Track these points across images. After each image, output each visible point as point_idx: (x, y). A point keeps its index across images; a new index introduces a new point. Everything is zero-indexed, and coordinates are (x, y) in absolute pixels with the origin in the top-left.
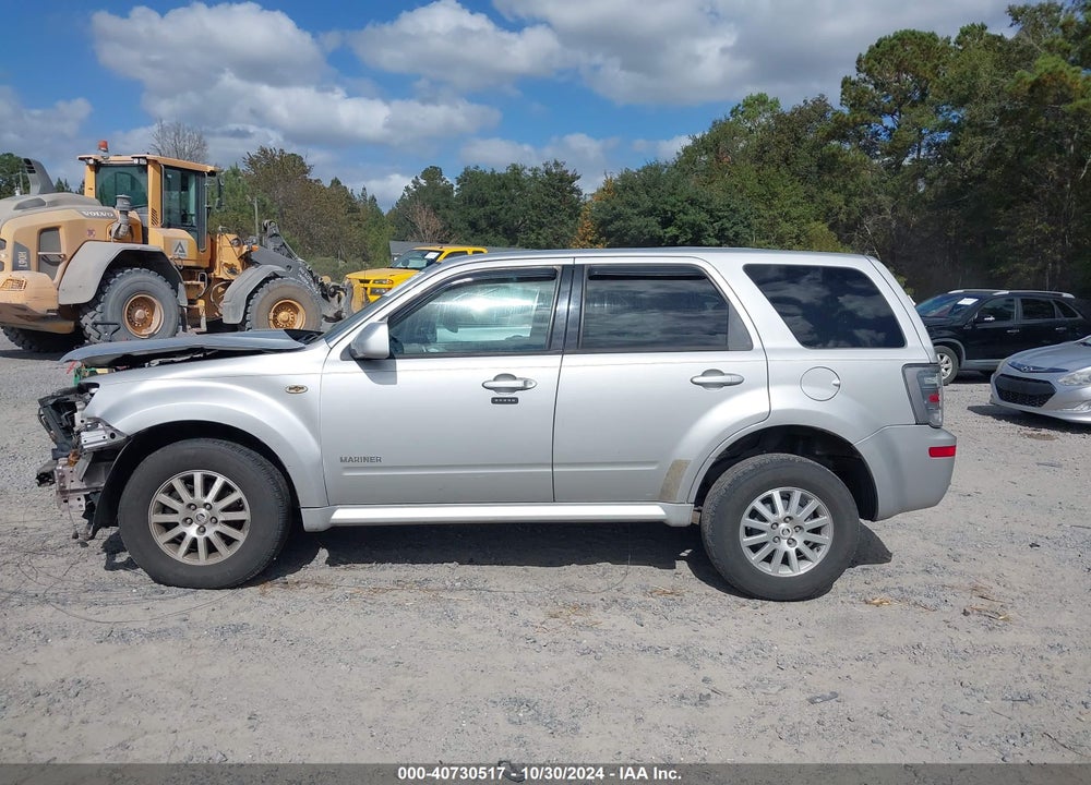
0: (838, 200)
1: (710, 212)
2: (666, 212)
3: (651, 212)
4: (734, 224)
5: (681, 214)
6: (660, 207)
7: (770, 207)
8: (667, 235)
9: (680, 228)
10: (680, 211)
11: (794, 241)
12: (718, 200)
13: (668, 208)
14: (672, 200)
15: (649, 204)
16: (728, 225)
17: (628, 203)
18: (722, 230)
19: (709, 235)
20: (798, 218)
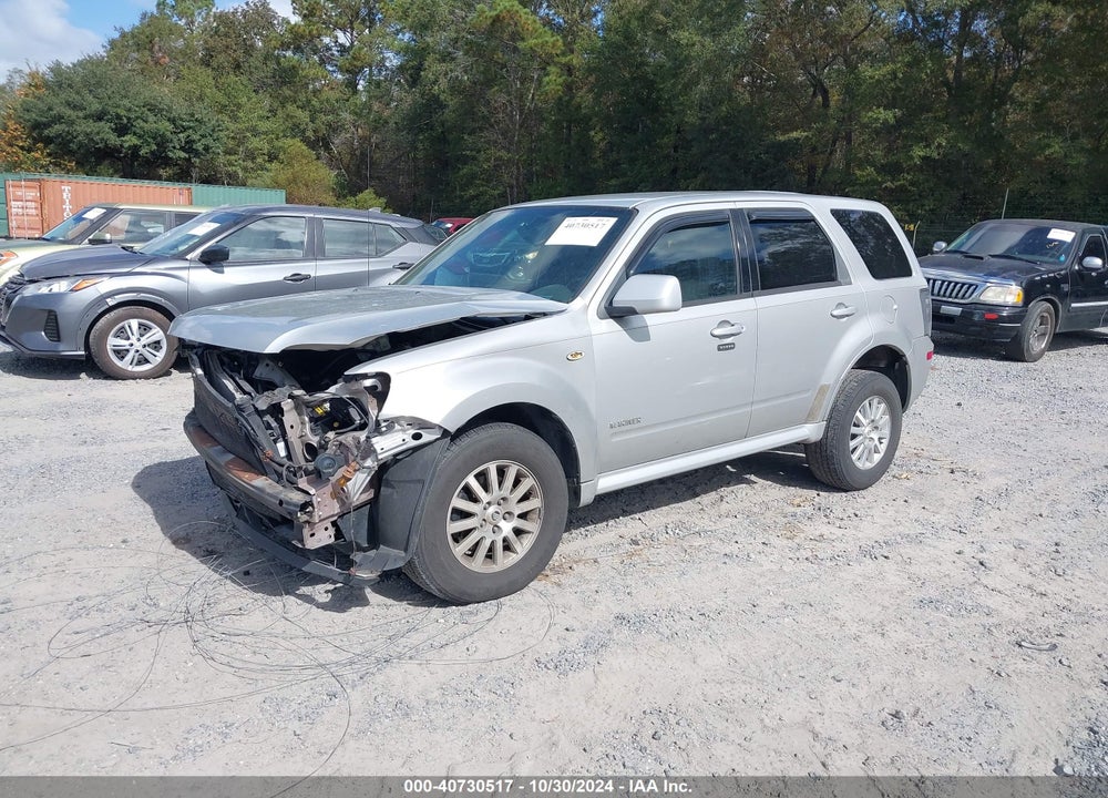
0: (303, 116)
1: (172, 121)
2: (119, 117)
3: (99, 117)
4: (203, 136)
5: (139, 121)
6: (112, 111)
7: (235, 118)
8: (126, 145)
9: (140, 137)
10: (137, 118)
11: (266, 158)
12: (180, 108)
13: (122, 112)
14: (126, 102)
15: (96, 106)
16: (196, 137)
17: (68, 104)
18: (189, 142)
19: (174, 148)
20: (266, 133)
